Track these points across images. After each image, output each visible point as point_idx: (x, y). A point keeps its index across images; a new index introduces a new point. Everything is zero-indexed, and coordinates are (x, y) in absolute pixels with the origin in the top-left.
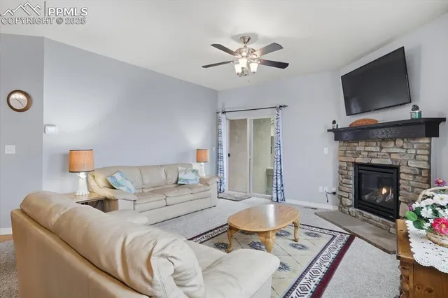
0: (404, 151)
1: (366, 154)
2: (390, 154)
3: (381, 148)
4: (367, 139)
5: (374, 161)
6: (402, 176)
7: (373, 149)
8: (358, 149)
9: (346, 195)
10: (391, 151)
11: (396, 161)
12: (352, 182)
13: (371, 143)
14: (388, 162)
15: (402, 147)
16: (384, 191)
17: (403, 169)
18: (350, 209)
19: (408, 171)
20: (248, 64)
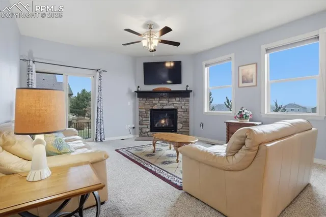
0: (180, 103)
1: (160, 104)
2: (173, 104)
3: (169, 101)
4: (161, 97)
5: (165, 108)
6: (179, 113)
7: (164, 102)
8: (154, 102)
9: (146, 126)
10: (173, 102)
11: (176, 106)
12: (149, 119)
13: (163, 99)
14: (173, 107)
15: (179, 101)
16: (163, 121)
17: (178, 110)
18: (149, 133)
19: (182, 110)
20: (148, 45)
